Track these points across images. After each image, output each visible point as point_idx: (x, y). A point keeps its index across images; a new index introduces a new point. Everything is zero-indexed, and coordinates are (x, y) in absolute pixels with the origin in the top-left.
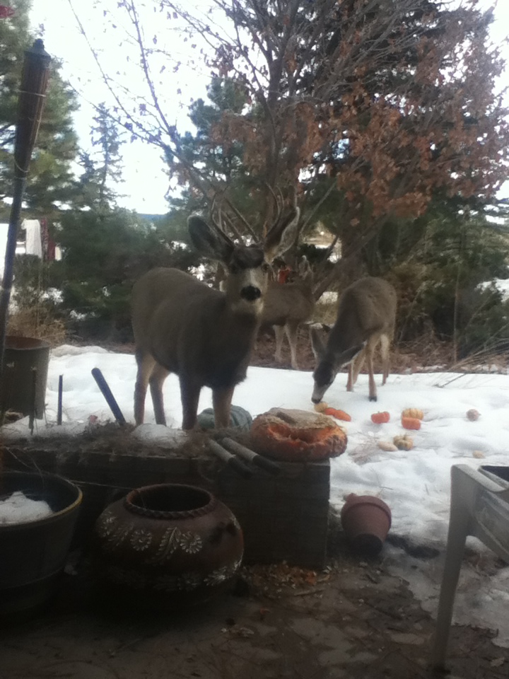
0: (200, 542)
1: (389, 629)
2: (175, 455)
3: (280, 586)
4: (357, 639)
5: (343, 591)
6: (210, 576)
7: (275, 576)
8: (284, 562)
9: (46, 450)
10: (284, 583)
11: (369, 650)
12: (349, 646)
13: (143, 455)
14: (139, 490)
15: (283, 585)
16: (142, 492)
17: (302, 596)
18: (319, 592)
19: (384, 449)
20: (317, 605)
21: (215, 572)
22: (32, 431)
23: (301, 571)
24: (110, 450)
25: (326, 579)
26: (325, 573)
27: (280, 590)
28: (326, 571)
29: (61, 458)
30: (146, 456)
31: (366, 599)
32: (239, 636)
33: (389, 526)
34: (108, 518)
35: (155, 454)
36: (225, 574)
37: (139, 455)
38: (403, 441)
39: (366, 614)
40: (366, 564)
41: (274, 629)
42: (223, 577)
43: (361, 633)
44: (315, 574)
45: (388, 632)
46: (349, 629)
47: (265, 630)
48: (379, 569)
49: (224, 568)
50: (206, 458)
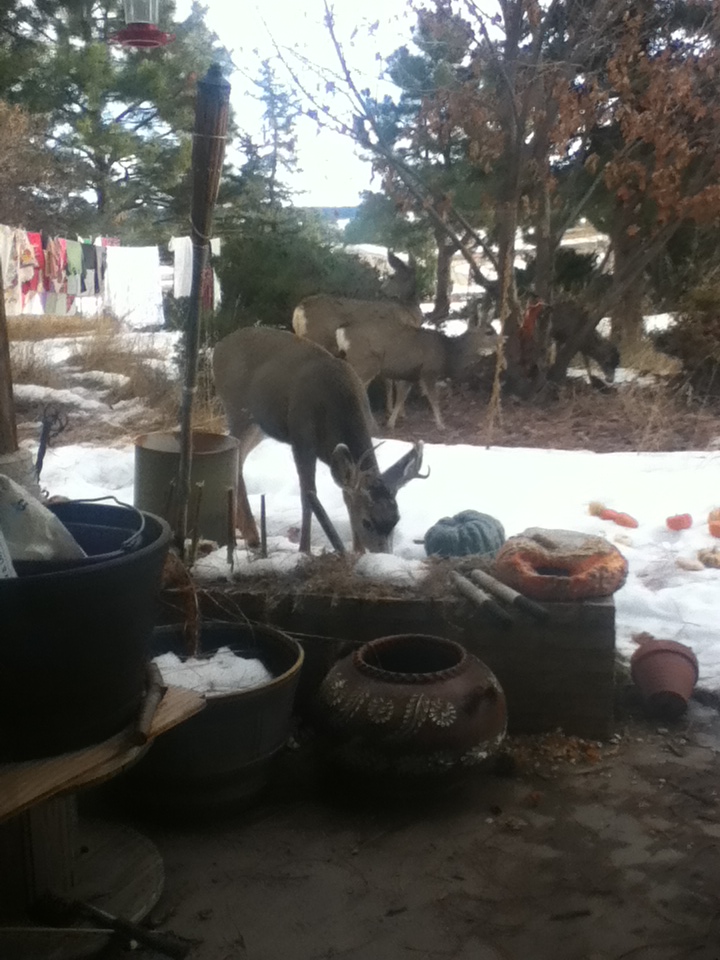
0: (454, 712)
1: (700, 818)
2: (413, 595)
3: (557, 763)
4: (658, 832)
5: (637, 768)
6: (467, 753)
7: (549, 748)
8: (559, 730)
9: (252, 593)
10: (561, 757)
11: (675, 846)
12: (647, 841)
13: (371, 595)
14: (372, 643)
15: (560, 760)
16: (375, 646)
17: (585, 774)
18: (606, 770)
19: (683, 567)
20: (605, 787)
21: (474, 749)
22: (232, 568)
23: (582, 741)
24: (330, 590)
25: (614, 752)
26: (614, 744)
27: (556, 768)
28: (615, 741)
29: (272, 603)
30: (377, 598)
31: (668, 778)
32: (508, 829)
33: (696, 678)
34: (337, 681)
35: (386, 595)
36: (486, 750)
37: (367, 596)
38: (713, 556)
39: (669, 799)
40: (666, 730)
41: (551, 820)
42: (484, 755)
43: (663, 824)
44: (600, 745)
45: (699, 822)
46: (648, 819)
47: (540, 821)
48: (684, 738)
49: (486, 744)
50: (453, 599)
